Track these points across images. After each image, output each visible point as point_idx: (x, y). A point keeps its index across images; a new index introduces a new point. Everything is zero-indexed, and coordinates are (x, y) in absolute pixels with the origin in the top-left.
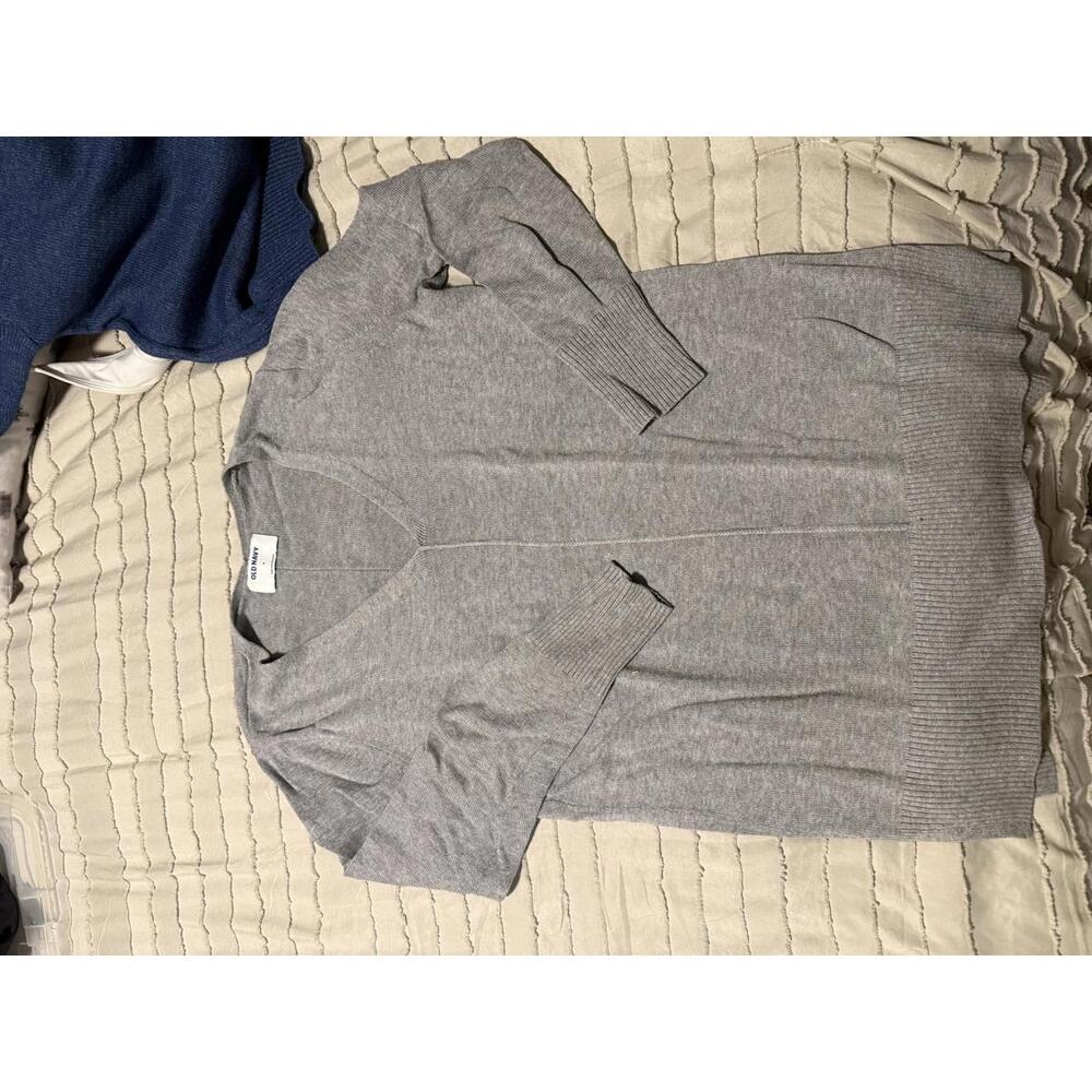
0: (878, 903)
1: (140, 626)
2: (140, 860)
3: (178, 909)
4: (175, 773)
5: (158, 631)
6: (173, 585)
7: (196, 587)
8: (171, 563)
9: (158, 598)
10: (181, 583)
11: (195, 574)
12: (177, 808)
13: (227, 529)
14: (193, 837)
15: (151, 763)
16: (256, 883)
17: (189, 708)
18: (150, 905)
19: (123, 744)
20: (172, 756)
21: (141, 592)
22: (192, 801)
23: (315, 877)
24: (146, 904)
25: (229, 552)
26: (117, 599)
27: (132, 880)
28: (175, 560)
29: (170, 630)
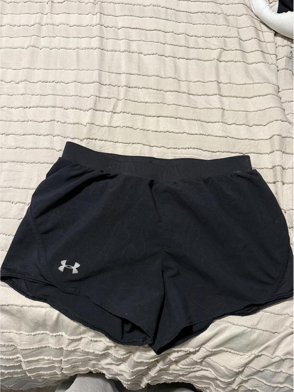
6: (166, 8)
7: (164, 18)
8: (176, 9)
10: (166, 12)
11: (169, 18)
13: (186, 34)
16: (41, 24)
17: (115, 8)
22: (77, 2)
25: (176, 34)
28: (177, 11)
29: (148, 4)
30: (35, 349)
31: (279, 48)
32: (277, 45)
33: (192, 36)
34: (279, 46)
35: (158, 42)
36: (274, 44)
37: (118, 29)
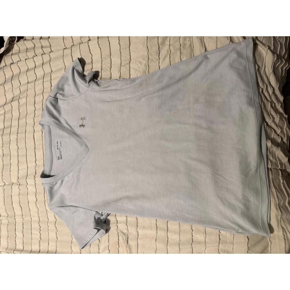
0: (220, 233)
1: (8, 146)
2: (5, 214)
3: (15, 229)
4: (15, 188)
5: (13, 146)
6: (18, 134)
7: (24, 135)
9: (13, 137)
10: (20, 133)
11: (24, 131)
12: (15, 199)
13: (34, 118)
14: (20, 207)
15: (9, 185)
16: (39, 222)
17: (21, 169)
18: (8, 228)
19: (1, 179)
20: (15, 183)
21: (9, 135)
22: (20, 196)
23: (55, 220)
24: (6, 227)
25: (34, 125)
26: (2, 138)
27: (3, 220)
28: (19, 127)
29: (17, 147)
30: (276, 190)
31: (37, 54)
32: (35, 55)
33: (35, 113)
34: (35, 54)
35: (42, 136)
36: (34, 57)
37: (37, 165)
